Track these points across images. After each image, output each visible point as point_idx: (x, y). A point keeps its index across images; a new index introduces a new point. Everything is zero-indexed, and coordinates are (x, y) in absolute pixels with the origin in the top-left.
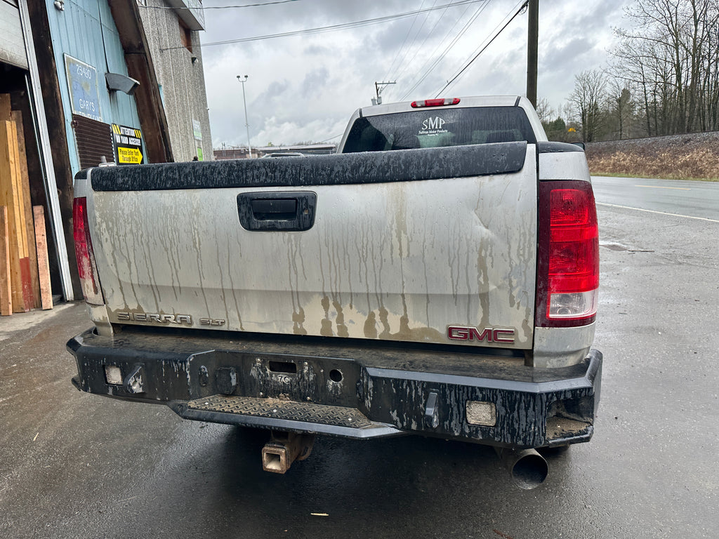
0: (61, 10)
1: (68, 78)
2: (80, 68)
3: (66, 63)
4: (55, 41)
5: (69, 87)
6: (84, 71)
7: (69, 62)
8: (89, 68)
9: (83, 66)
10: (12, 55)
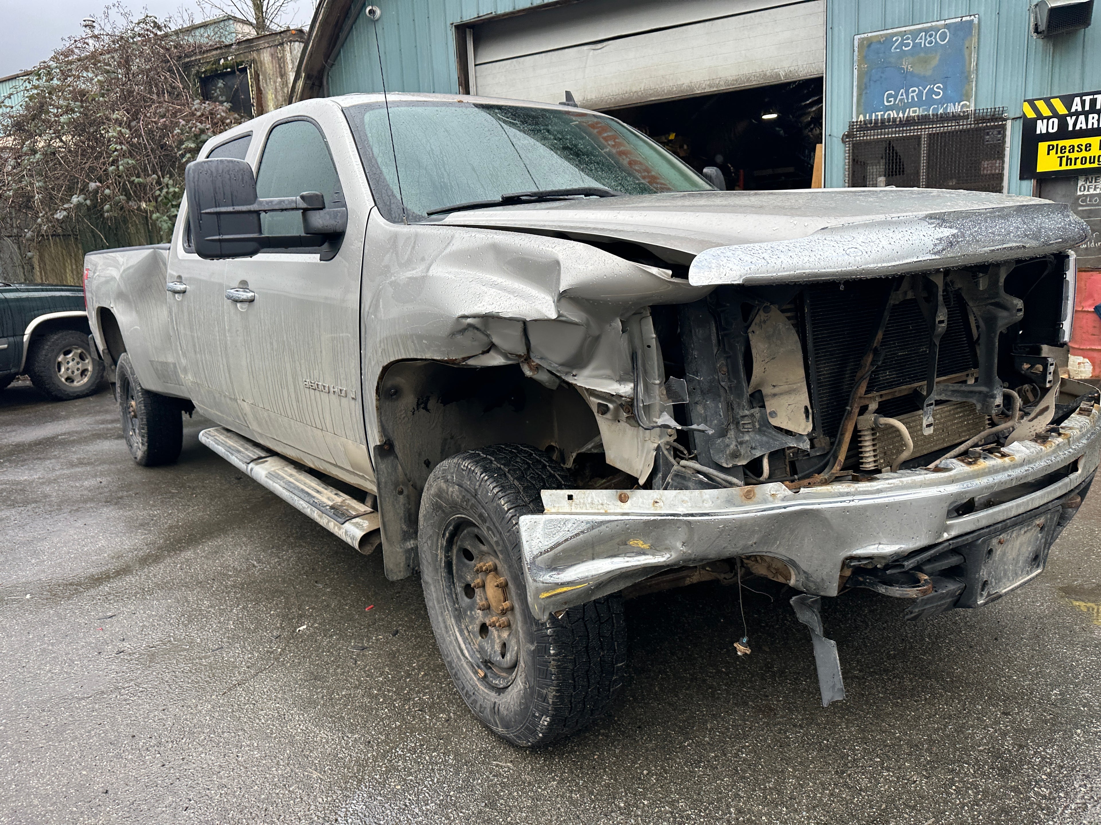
1: (856, 72)
2: (908, 39)
3: (856, 49)
4: (836, 29)
5: (855, 83)
6: (922, 40)
7: (867, 45)
8: (946, 26)
9: (921, 30)
10: (792, 69)
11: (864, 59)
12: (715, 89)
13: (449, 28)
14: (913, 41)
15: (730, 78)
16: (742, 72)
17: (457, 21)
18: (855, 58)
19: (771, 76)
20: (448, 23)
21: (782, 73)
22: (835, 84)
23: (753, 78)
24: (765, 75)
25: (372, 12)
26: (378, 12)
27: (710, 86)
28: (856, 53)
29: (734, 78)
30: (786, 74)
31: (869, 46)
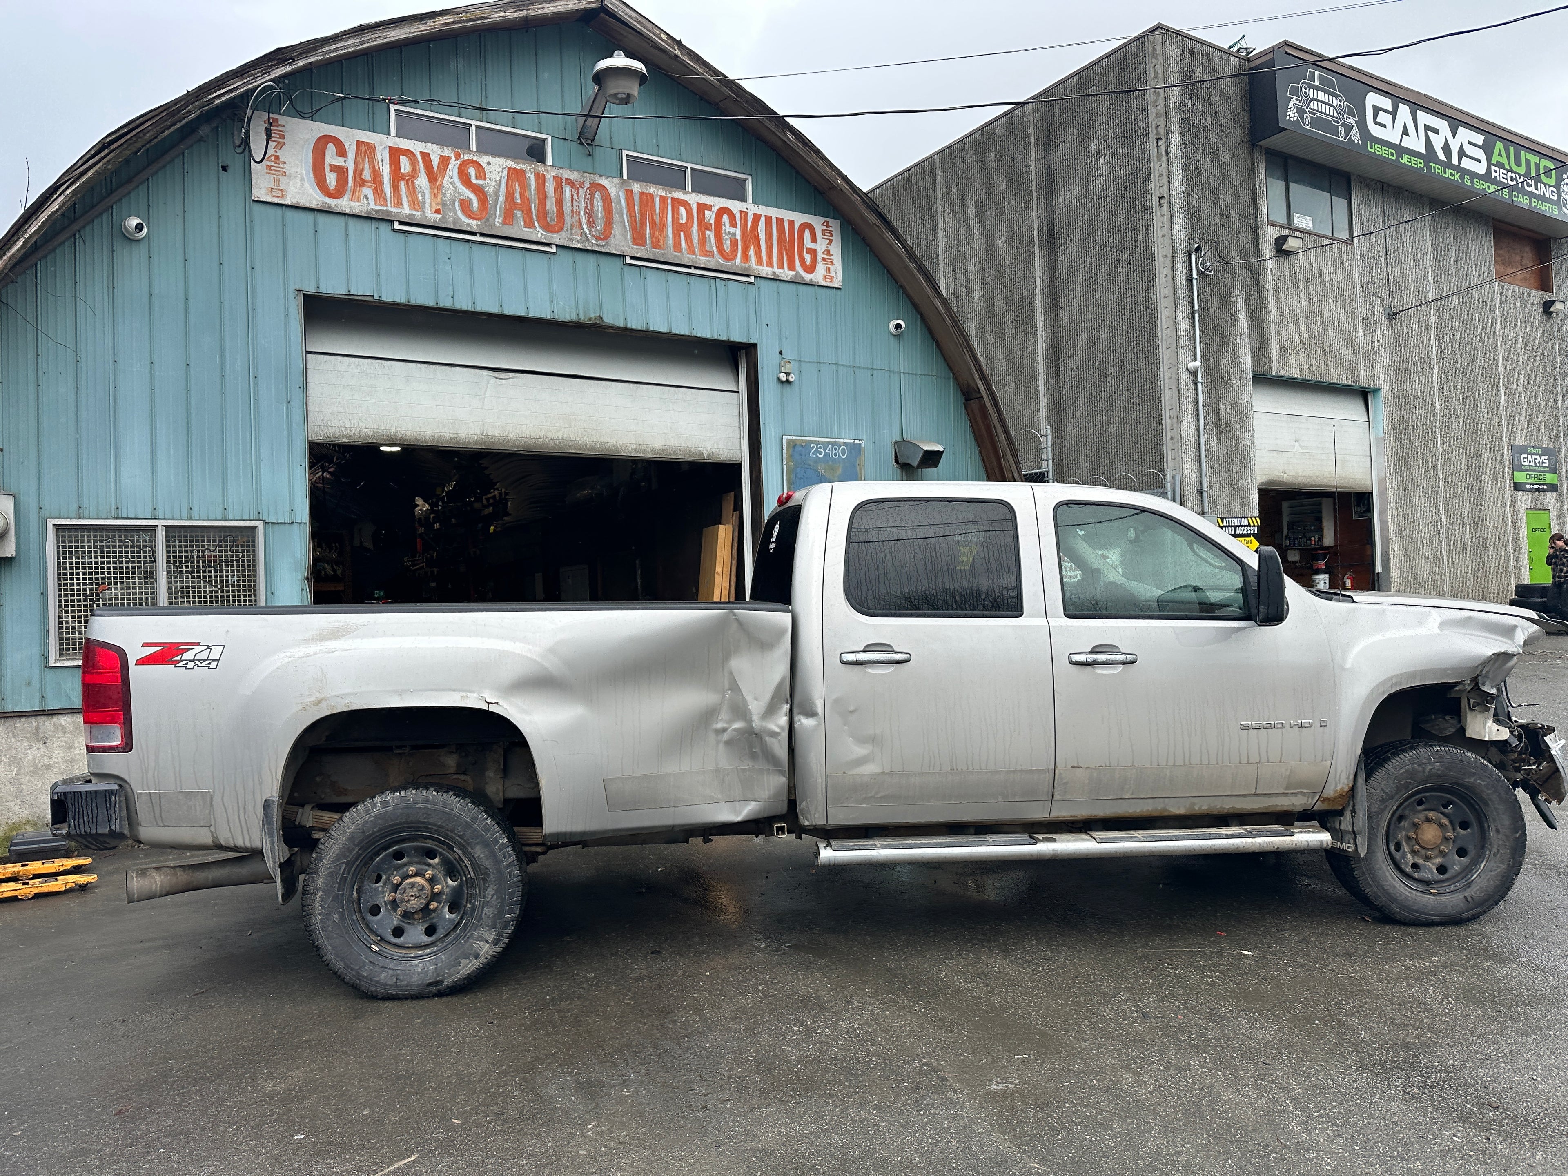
0: (788, 381)
1: (785, 467)
2: (820, 448)
3: (784, 447)
4: (767, 425)
5: (785, 478)
6: (830, 450)
7: (793, 445)
8: (845, 444)
9: (829, 443)
10: (714, 450)
11: (790, 457)
12: (641, 455)
13: (291, 296)
14: (825, 450)
15: (657, 447)
16: (668, 444)
17: (310, 288)
18: (784, 455)
19: (695, 454)
20: (292, 288)
21: (705, 453)
22: (770, 475)
23: (678, 451)
24: (690, 451)
25: (139, 227)
26: (145, 230)
27: (637, 451)
28: (784, 451)
29: (661, 448)
30: (709, 455)
31: (794, 447)
